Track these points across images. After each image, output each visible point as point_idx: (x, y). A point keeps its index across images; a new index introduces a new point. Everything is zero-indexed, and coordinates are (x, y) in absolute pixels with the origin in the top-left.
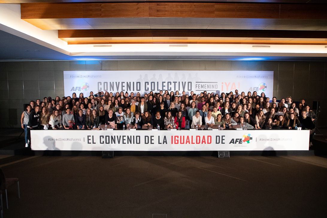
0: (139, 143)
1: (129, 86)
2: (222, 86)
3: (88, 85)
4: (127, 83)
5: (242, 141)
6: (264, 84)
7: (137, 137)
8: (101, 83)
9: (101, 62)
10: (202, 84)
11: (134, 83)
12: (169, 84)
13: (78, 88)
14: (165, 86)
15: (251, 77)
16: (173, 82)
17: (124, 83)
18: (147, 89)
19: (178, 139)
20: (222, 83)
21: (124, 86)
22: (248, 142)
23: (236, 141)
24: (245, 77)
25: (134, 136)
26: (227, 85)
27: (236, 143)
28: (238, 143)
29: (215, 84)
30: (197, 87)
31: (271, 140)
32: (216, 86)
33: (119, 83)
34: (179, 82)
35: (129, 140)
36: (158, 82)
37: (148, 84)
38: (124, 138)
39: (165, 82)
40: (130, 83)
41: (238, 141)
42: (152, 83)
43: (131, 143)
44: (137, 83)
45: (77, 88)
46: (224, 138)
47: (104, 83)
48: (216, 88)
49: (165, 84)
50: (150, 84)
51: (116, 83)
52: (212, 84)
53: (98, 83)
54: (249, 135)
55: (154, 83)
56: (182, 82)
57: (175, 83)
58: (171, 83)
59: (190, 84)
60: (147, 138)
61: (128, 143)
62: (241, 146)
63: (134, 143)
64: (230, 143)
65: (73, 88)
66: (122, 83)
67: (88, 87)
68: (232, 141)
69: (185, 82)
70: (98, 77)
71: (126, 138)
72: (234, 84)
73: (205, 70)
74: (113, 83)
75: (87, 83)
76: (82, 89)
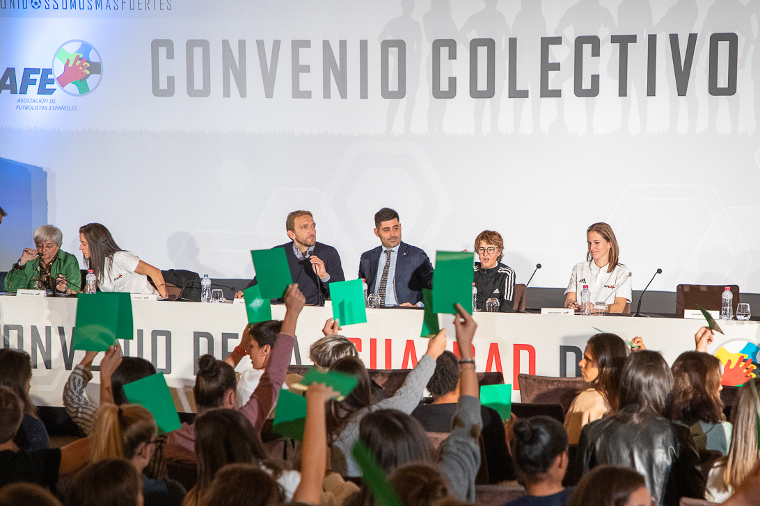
1: (335, 69)
3: (93, 57)
4: (326, 44)
8: (169, 44)
11: (364, 45)
12: (587, 48)
13: (38, 77)
14: (557, 67)
16: (615, 39)
17: (307, 44)
18: (444, 86)
21: (307, 69)
33: (277, 44)
34: (652, 39)
36: (513, 43)
37: (453, 55)
39: (558, 41)
40: (343, 44)
42: (475, 44)
44: (386, 45)
45: (32, 77)
47: (191, 44)
49: (562, 54)
50: (463, 51)
51: (260, 44)
53: (156, 44)
55: (490, 44)
56: (674, 39)
57: (624, 41)
58: (595, 41)
59: (724, 47)
65: (10, 72)
66: (298, 45)
67: (96, 68)
69: (693, 38)
70: (152, 5)
74: (242, 44)
76: (56, 86)
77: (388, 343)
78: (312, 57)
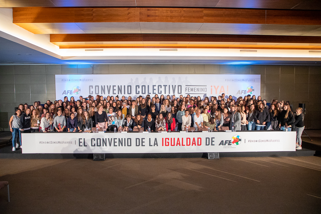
0: (131, 145)
1: (120, 90)
2: (211, 89)
3: (79, 88)
4: (118, 86)
5: (231, 143)
6: (252, 87)
7: (128, 139)
8: (92, 86)
9: (92, 66)
10: (192, 87)
11: (125, 86)
12: (160, 87)
14: (155, 89)
15: (239, 80)
16: (164, 86)
17: (115, 86)
18: (138, 92)
19: (168, 141)
20: (212, 86)
21: (115, 90)
22: (237, 144)
23: (226, 143)
24: (233, 80)
25: (125, 139)
26: (216, 88)
27: (225, 145)
28: (227, 144)
29: (204, 87)
30: (187, 90)
31: (259, 141)
32: (206, 89)
33: (110, 86)
34: (169, 86)
35: (121, 142)
36: (148, 86)
37: (139, 88)
38: (116, 141)
39: (155, 86)
40: (121, 86)
41: (227, 143)
42: (142, 86)
43: (122, 146)
44: (128, 86)
45: (69, 92)
46: (213, 140)
47: (96, 86)
48: (206, 91)
49: (156, 88)
50: (141, 87)
51: (107, 86)
52: (201, 87)
53: (90, 86)
54: (238, 136)
55: (145, 86)
56: (173, 86)
57: (165, 86)
59: (180, 87)
60: (138, 140)
61: (119, 146)
62: (230, 147)
63: (125, 146)
64: (220, 145)
65: (65, 91)
66: (113, 86)
67: (80, 90)
68: (222, 143)
69: (175, 86)
70: (89, 80)
71: (117, 141)
72: (222, 87)
73: (195, 73)
74: (104, 86)
75: (78, 87)
76: (73, 93)
77: (174, 138)
78: (116, 88)
